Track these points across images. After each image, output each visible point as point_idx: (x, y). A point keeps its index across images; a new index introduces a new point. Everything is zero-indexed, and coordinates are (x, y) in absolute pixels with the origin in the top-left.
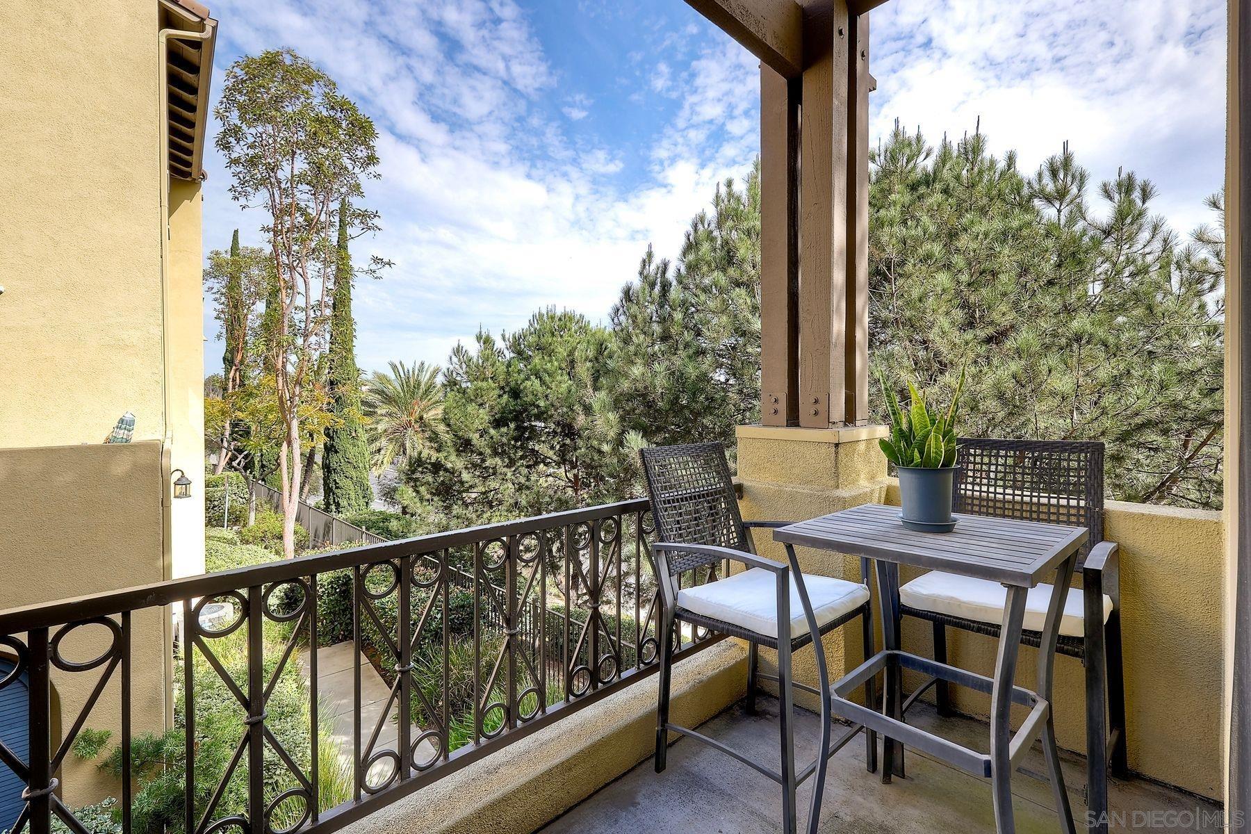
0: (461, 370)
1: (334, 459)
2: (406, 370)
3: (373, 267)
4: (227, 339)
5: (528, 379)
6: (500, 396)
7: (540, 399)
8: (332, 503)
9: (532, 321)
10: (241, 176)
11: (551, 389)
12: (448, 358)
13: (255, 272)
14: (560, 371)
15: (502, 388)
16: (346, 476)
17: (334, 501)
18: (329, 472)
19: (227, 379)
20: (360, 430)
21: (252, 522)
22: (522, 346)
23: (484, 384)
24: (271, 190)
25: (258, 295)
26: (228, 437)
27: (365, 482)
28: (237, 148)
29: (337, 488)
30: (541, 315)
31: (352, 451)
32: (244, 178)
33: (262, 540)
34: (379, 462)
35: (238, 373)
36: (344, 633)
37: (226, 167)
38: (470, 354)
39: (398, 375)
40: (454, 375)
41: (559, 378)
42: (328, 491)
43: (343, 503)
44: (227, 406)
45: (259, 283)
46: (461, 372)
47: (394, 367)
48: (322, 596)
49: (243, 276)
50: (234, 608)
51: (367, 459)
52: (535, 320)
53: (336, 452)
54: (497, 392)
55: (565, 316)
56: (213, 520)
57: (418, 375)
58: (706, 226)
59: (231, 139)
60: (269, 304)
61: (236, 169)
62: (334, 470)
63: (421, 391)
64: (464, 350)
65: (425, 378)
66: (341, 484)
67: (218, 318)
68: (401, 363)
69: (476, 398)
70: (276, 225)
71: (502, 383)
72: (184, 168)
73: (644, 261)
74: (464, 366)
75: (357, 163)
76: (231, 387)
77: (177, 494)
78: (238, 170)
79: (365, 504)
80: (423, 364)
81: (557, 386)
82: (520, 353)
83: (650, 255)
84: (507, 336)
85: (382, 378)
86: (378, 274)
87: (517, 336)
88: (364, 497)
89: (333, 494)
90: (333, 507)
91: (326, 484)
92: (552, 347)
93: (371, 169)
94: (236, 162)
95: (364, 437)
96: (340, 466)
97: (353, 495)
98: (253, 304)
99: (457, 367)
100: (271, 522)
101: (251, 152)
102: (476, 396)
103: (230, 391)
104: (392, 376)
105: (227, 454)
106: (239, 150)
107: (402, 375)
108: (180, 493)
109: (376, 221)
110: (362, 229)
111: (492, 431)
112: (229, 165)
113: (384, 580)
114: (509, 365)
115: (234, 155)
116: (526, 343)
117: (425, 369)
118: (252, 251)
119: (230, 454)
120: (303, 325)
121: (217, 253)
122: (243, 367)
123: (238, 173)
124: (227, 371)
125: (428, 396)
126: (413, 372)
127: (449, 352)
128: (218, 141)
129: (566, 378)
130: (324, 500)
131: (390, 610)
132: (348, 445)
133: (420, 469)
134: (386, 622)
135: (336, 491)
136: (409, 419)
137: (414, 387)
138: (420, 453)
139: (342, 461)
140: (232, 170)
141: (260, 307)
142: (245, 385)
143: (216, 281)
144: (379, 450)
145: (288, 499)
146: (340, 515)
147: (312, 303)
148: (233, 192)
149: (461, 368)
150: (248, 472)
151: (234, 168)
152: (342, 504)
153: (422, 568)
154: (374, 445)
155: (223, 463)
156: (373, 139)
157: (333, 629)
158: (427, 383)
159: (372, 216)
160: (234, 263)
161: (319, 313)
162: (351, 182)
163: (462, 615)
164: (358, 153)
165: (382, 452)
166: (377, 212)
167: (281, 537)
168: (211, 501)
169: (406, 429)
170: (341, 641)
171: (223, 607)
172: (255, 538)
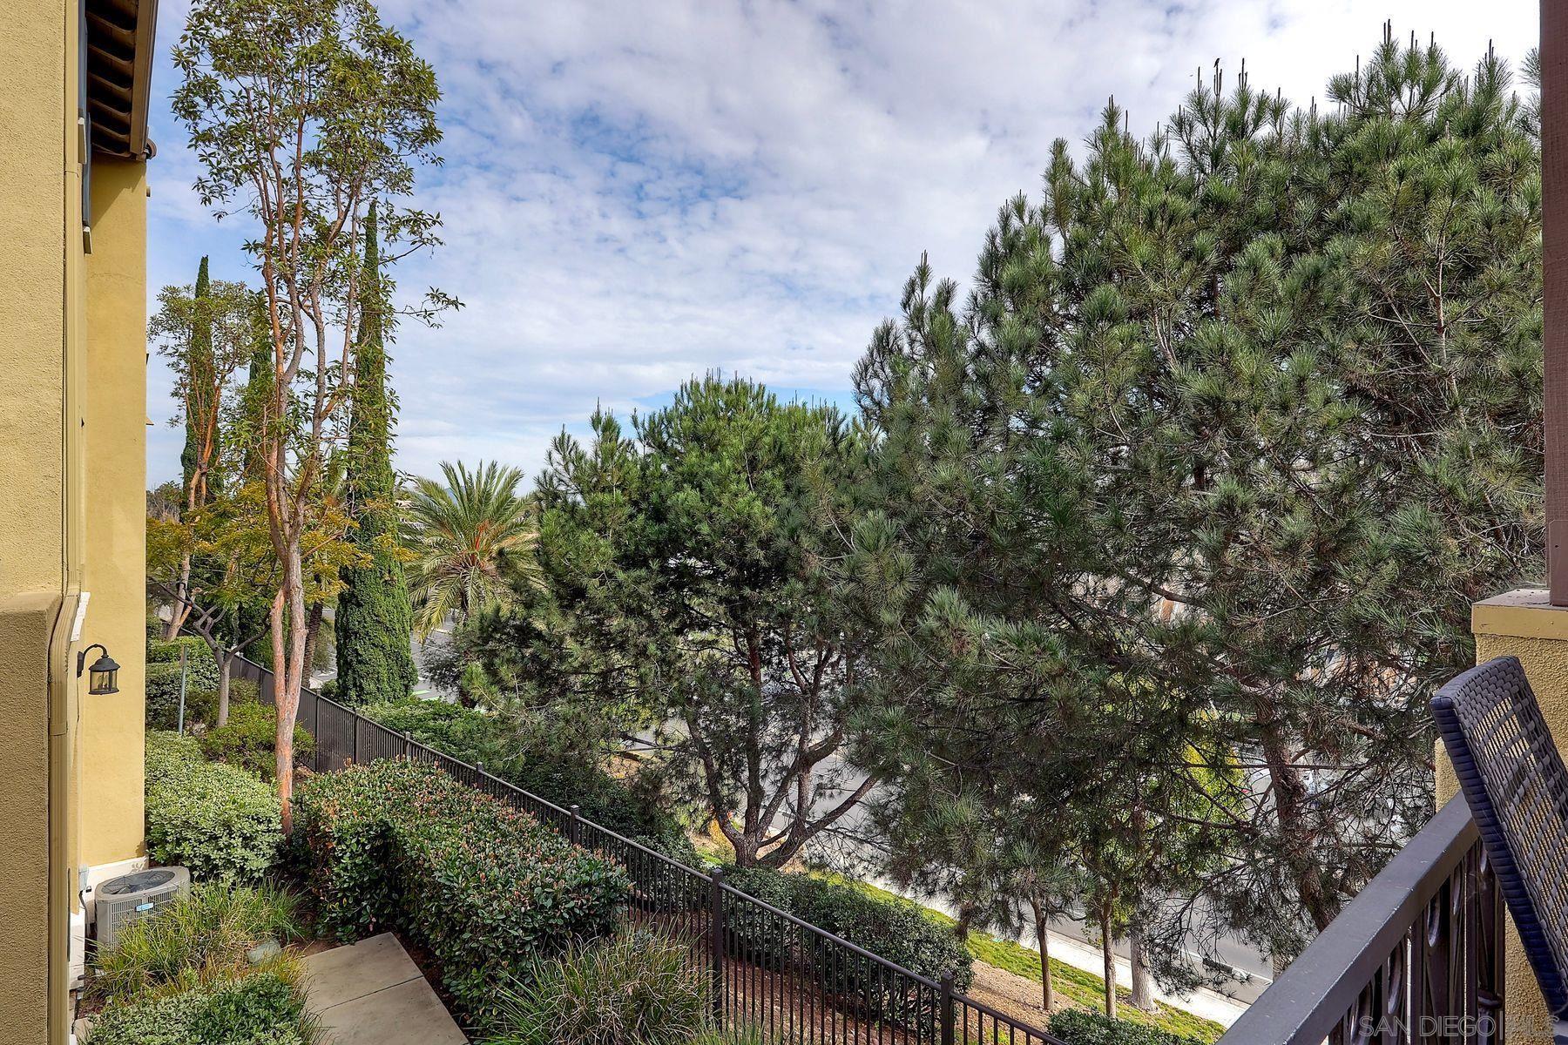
0: (566, 475)
1: (355, 617)
2: (467, 476)
3: (429, 306)
4: (189, 427)
5: (678, 487)
6: (631, 517)
7: (700, 521)
8: (351, 686)
9: (679, 394)
10: (214, 161)
11: (720, 505)
12: (545, 456)
13: (232, 320)
14: (734, 476)
15: (635, 503)
16: (374, 644)
17: (355, 685)
18: (347, 637)
19: (187, 489)
20: (397, 570)
21: (223, 720)
22: (665, 436)
23: (606, 498)
24: (261, 182)
25: (238, 357)
26: (186, 582)
27: (404, 653)
28: (207, 114)
29: (360, 662)
30: (696, 386)
31: (383, 604)
32: (219, 163)
33: (240, 751)
34: (425, 619)
35: (204, 478)
36: (378, 920)
37: (189, 147)
38: (581, 448)
39: (454, 482)
40: (555, 481)
41: (733, 487)
42: (344, 666)
43: (370, 686)
44: (186, 532)
45: (238, 337)
46: (566, 478)
47: (448, 471)
48: (342, 857)
49: (214, 326)
50: (192, 876)
51: (408, 617)
52: (685, 394)
53: (359, 605)
54: (629, 510)
55: (737, 385)
56: (159, 717)
57: (486, 483)
58: (1026, 220)
59: (198, 99)
60: (254, 370)
61: (206, 149)
62: (356, 633)
63: (491, 508)
64: (571, 443)
65: (497, 488)
66: (365, 657)
67: (175, 394)
68: (459, 463)
69: (594, 519)
70: (269, 238)
71: (635, 496)
72: (117, 134)
73: (912, 284)
74: (571, 468)
75: (406, 141)
76: (192, 503)
77: (96, 686)
78: (210, 151)
79: (403, 688)
80: (494, 466)
81: (731, 500)
82: (662, 447)
83: (923, 272)
84: (640, 420)
85: (430, 488)
86: (435, 319)
87: (657, 420)
88: (402, 677)
89: (354, 672)
90: (353, 693)
91: (340, 656)
92: (716, 438)
93: (428, 148)
94: (204, 137)
95: (403, 581)
96: (364, 627)
97: (384, 674)
98: (230, 370)
99: (560, 468)
100: (255, 722)
101: (231, 121)
102: (593, 517)
103: (192, 508)
104: (444, 483)
105: (184, 610)
106: (211, 118)
107: (462, 483)
108: (100, 686)
109: (436, 230)
110: (413, 243)
111: (621, 575)
112: (193, 142)
113: (448, 833)
114: (645, 467)
115: (203, 126)
116: (671, 431)
117: (497, 474)
118: (229, 287)
119: (189, 608)
120: (311, 402)
121: (174, 290)
122: (212, 471)
123: (210, 155)
124: (187, 479)
125: (502, 515)
126: (479, 477)
127: (549, 445)
128: (177, 102)
129: (744, 486)
130: (337, 681)
131: (463, 891)
132: (378, 595)
133: (498, 636)
134: (454, 911)
135: (358, 667)
136: (471, 552)
137: (480, 501)
138: (498, 610)
139: (368, 619)
140: (199, 151)
141: (241, 376)
142: (215, 499)
143: (172, 335)
144: (424, 602)
145: (283, 687)
146: (364, 707)
147: (327, 366)
148: (201, 190)
149: (567, 470)
150: (218, 637)
151: (203, 149)
152: (366, 687)
153: (510, 810)
154: (416, 593)
155: (179, 623)
156: (433, 101)
157: (359, 914)
158: (500, 494)
159: (430, 222)
160: (200, 306)
161: (336, 382)
162: (391, 169)
163: (588, 900)
164: (407, 123)
165: (430, 604)
166: (438, 217)
167: (271, 747)
168: (158, 684)
169: (466, 567)
170: (373, 934)
171: (172, 875)
172: (228, 747)
